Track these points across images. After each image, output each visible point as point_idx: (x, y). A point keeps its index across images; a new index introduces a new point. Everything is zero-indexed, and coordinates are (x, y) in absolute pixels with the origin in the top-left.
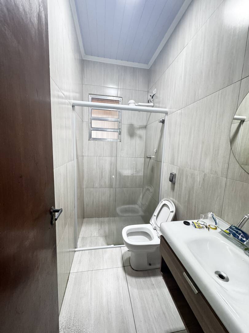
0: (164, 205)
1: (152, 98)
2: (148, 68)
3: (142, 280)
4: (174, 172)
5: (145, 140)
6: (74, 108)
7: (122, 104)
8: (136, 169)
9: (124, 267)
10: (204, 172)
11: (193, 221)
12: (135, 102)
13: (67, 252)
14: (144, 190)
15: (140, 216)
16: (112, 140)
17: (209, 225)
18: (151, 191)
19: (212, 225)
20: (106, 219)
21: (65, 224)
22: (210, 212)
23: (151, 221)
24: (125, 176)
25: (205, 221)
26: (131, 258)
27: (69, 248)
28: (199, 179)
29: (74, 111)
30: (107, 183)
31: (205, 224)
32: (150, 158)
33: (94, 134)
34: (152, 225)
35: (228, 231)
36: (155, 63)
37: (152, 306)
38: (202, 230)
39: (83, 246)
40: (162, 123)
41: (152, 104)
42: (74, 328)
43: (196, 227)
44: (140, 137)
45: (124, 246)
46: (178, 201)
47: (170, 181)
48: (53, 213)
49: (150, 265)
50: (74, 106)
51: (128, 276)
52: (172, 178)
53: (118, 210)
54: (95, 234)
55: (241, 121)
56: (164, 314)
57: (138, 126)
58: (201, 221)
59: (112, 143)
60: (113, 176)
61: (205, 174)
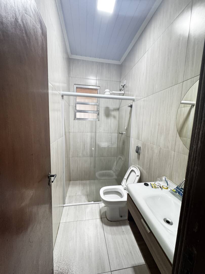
0: (132, 171)
1: (123, 87)
2: (120, 64)
3: (115, 228)
4: (140, 145)
5: (118, 119)
6: (63, 97)
7: (100, 94)
8: (111, 142)
9: (101, 218)
10: (159, 146)
11: (151, 183)
12: (110, 91)
13: (58, 207)
14: (118, 159)
15: (114, 179)
16: (92, 120)
17: (163, 186)
18: (122, 160)
19: (165, 186)
20: (88, 182)
21: (57, 186)
22: (164, 176)
23: (122, 183)
24: (103, 148)
25: (160, 183)
26: (107, 211)
27: (59, 205)
28: (156, 151)
29: (63, 100)
30: (88, 153)
31: (160, 185)
32: (122, 133)
33: (79, 115)
34: (123, 186)
35: (175, 190)
36: (125, 60)
37: (122, 247)
38: (157, 189)
39: (70, 203)
40: (130, 108)
41: (123, 92)
42: (64, 263)
43: (152, 187)
44: (114, 117)
45: (101, 203)
46: (142, 168)
47: (136, 152)
48: (50, 177)
49: (121, 217)
50: (63, 96)
51: (104, 225)
52: (138, 150)
53: (97, 174)
54: (79, 193)
55: (192, 105)
56: (131, 252)
57: (112, 109)
58: (157, 183)
59: (92, 122)
60: (93, 149)
61: (160, 148)
